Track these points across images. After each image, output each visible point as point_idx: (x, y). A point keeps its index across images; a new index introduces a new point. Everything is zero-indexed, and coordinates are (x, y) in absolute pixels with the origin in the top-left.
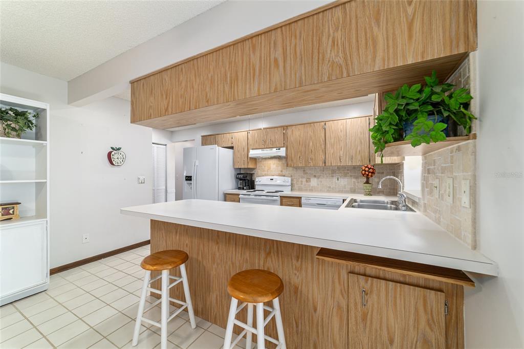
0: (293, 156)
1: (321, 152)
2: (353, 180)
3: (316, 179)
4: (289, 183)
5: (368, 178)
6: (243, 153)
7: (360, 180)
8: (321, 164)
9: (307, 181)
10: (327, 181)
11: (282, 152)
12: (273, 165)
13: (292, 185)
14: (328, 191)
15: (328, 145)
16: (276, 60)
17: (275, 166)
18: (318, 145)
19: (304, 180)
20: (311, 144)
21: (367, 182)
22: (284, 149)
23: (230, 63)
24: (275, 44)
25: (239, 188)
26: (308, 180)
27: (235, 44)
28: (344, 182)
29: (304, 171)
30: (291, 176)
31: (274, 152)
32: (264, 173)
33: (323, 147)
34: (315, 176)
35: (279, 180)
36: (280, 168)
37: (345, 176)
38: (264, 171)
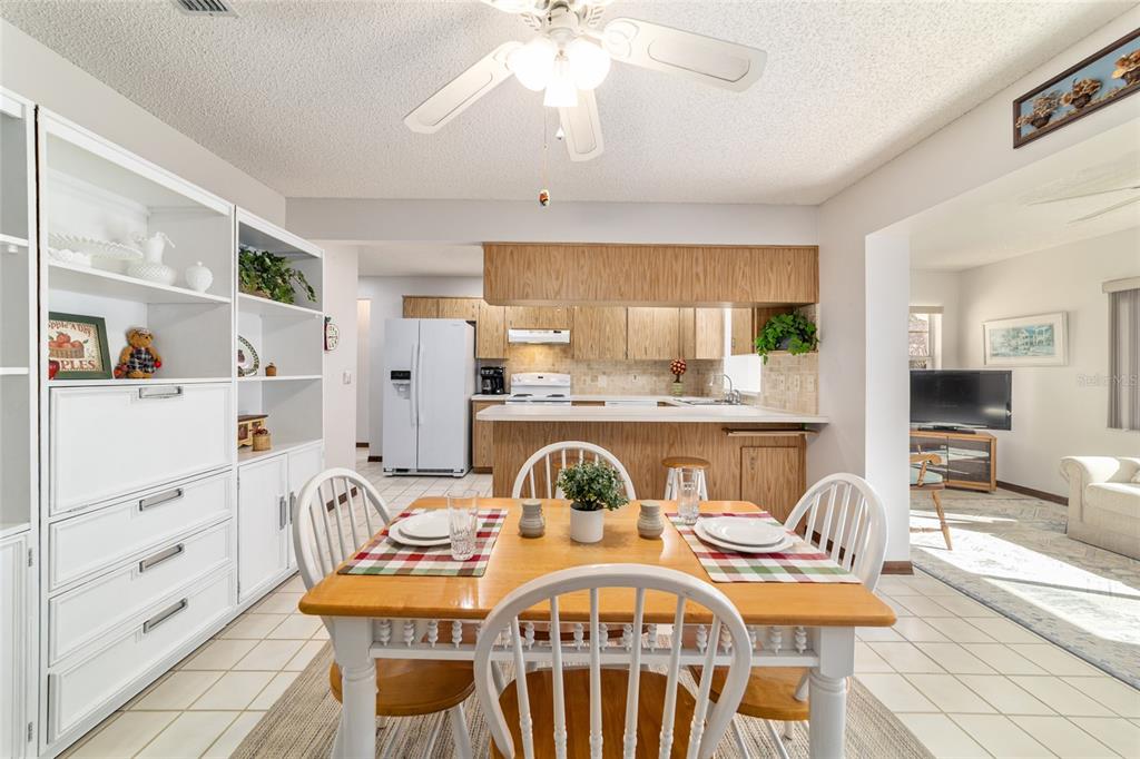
0: (582, 343)
1: (621, 341)
2: (654, 378)
3: (605, 377)
4: (569, 384)
5: (678, 376)
6: (496, 334)
7: (662, 378)
8: (621, 356)
9: (592, 380)
10: (620, 381)
11: (565, 336)
12: (540, 355)
13: (572, 386)
14: (622, 394)
15: (630, 332)
16: (697, 275)
17: (541, 357)
18: (618, 330)
19: (588, 379)
20: (608, 329)
21: (678, 381)
22: (568, 332)
23: (650, 263)
24: (697, 259)
25: (485, 392)
26: (594, 379)
27: (656, 247)
28: (643, 381)
29: (589, 365)
30: (569, 373)
31: (550, 336)
32: (522, 368)
33: (625, 333)
34: (604, 373)
35: (553, 379)
36: (550, 361)
37: (644, 372)
38: (523, 364)
